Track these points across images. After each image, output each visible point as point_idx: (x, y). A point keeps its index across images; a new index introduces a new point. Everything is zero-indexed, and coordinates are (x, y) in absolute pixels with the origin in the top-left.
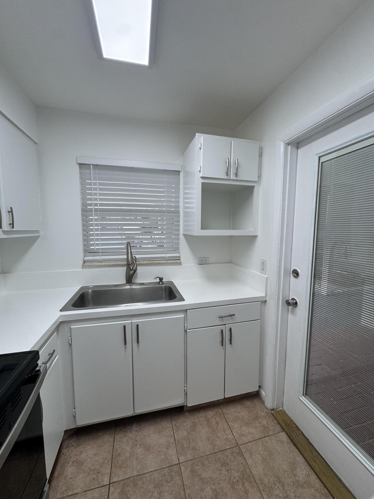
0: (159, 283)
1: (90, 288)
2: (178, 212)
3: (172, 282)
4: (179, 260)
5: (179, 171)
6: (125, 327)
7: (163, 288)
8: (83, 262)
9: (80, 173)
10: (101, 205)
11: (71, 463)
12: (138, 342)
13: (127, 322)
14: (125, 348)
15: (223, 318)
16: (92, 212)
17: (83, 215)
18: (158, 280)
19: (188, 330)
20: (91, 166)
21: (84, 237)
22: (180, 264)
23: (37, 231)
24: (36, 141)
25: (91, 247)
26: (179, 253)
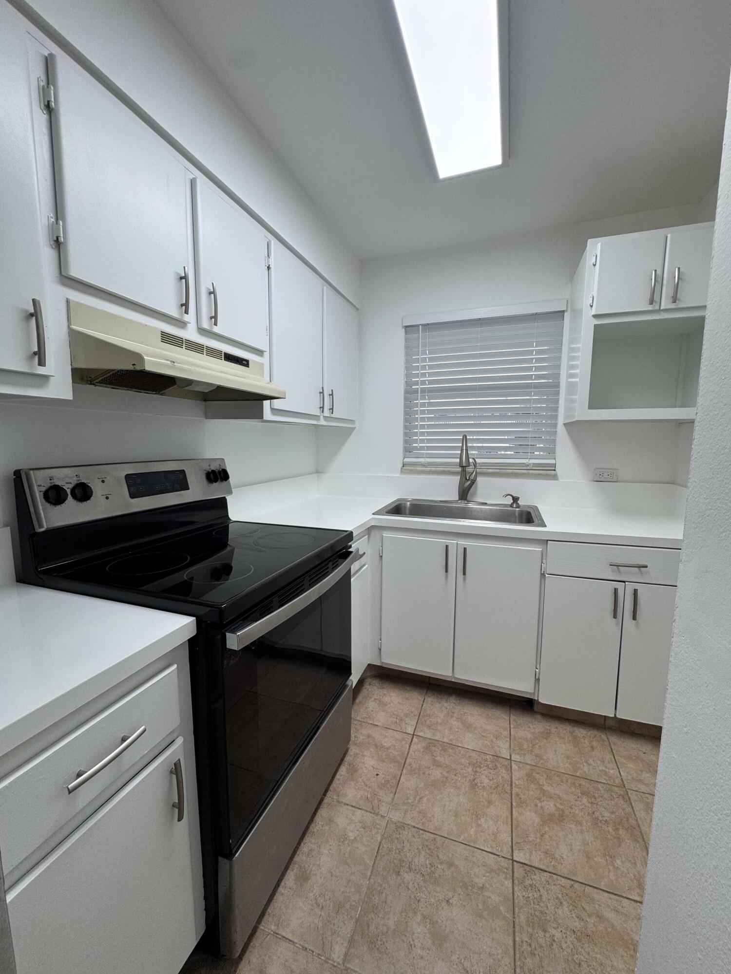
0: (511, 506)
1: (409, 501)
2: (557, 386)
3: (537, 507)
4: (555, 470)
5: (563, 312)
6: (447, 546)
7: (517, 514)
8: (402, 465)
9: (406, 340)
10: (431, 382)
11: (373, 699)
12: (464, 573)
13: (452, 542)
14: (447, 578)
15: (620, 567)
16: (418, 393)
17: (406, 399)
18: (510, 501)
19: (547, 575)
20: (421, 326)
21: (406, 430)
22: (555, 477)
23: (352, 421)
24: (357, 306)
25: (414, 445)
26: (555, 459)
